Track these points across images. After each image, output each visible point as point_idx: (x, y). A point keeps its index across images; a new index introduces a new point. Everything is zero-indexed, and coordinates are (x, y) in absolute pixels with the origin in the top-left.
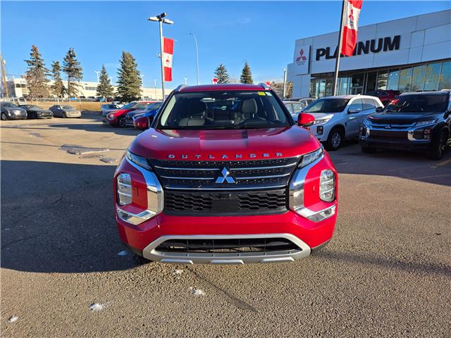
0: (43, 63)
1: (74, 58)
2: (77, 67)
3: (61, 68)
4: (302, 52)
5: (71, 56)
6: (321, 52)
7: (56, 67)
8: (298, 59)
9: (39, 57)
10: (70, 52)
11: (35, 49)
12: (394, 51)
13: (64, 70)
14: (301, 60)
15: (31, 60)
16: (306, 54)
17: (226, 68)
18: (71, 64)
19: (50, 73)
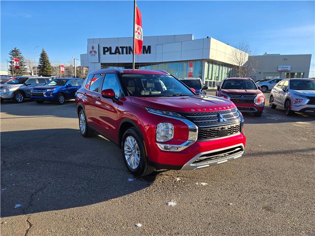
4: (93, 48)
6: (106, 50)
8: (91, 52)
12: (148, 54)
14: (93, 53)
16: (96, 49)
17: (21, 51)
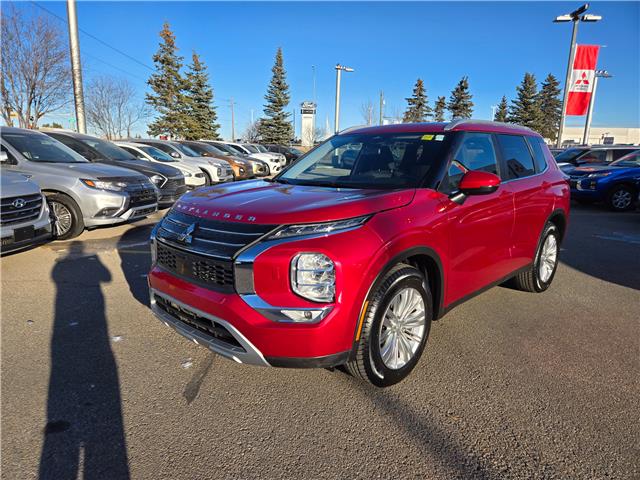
0: (426, 100)
1: (465, 91)
2: (467, 102)
3: (447, 105)
5: (462, 88)
7: (441, 104)
9: (423, 93)
10: (461, 83)
11: (419, 84)
13: (449, 108)
15: (413, 98)
18: (459, 100)
19: (432, 113)
